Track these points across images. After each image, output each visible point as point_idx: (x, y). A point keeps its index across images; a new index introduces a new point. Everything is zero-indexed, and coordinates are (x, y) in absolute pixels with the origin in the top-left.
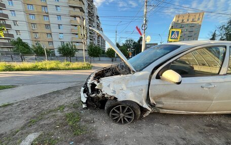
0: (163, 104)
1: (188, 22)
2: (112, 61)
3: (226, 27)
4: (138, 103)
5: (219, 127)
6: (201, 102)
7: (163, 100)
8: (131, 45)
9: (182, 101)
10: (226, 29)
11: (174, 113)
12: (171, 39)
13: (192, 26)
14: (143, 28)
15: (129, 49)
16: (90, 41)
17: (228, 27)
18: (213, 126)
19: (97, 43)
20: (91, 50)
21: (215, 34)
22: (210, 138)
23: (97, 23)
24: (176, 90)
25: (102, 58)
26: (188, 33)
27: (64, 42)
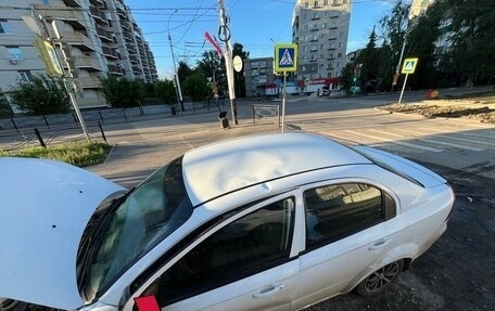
1: (326, 8)
2: (174, 112)
3: (390, 19)
8: (216, 63)
10: (390, 23)
12: (280, 66)
13: (335, 16)
14: (223, 37)
15: (210, 79)
16: (107, 62)
17: (393, 20)
19: (130, 65)
20: (113, 91)
21: (373, 34)
23: (118, 10)
25: (146, 109)
26: (328, 31)
27: (28, 72)
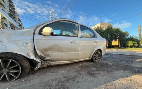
0: (50, 56)
4: (25, 55)
5: (85, 67)
6: (73, 53)
7: (49, 53)
9: (62, 53)
11: (61, 63)
18: (82, 67)
22: (81, 72)
24: (56, 44)
